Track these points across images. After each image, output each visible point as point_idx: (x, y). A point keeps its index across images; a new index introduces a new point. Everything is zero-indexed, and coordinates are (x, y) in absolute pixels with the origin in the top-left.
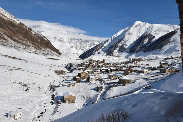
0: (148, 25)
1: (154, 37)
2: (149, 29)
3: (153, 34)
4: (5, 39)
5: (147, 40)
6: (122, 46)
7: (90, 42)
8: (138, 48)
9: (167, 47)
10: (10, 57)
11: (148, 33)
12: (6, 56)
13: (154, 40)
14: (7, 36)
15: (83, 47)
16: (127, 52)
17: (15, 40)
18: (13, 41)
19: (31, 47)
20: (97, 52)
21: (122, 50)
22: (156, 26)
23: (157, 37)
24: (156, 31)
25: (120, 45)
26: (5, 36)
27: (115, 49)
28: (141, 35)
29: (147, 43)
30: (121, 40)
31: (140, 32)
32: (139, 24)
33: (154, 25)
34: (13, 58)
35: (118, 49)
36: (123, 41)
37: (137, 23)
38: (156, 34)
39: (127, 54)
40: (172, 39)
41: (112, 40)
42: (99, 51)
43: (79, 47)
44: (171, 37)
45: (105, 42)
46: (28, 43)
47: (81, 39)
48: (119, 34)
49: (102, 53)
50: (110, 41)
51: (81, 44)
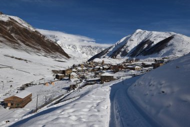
0: (147, 32)
1: (153, 42)
2: (148, 36)
3: (152, 39)
4: (18, 43)
5: (146, 46)
6: (125, 51)
7: (98, 48)
8: (139, 53)
9: (164, 51)
10: (16, 58)
11: (148, 39)
12: (13, 57)
13: (153, 45)
14: (21, 41)
15: (93, 53)
16: (129, 56)
17: (28, 45)
18: (26, 45)
19: (42, 51)
20: (103, 56)
21: (124, 54)
22: (155, 33)
23: (155, 43)
24: (155, 37)
25: (123, 50)
26: (19, 41)
27: (118, 53)
28: (141, 41)
29: (146, 48)
30: (123, 46)
31: (140, 39)
32: (140, 32)
33: (153, 32)
34: (19, 59)
35: (120, 53)
36: (125, 47)
37: (138, 31)
38: (155, 40)
39: (128, 58)
40: (169, 44)
41: (116, 46)
42: (104, 56)
43: (89, 53)
44: (168, 42)
45: (110, 48)
46: (40, 48)
47: (90, 46)
48: (122, 40)
49: (107, 57)
50: (114, 47)
51: (90, 51)
